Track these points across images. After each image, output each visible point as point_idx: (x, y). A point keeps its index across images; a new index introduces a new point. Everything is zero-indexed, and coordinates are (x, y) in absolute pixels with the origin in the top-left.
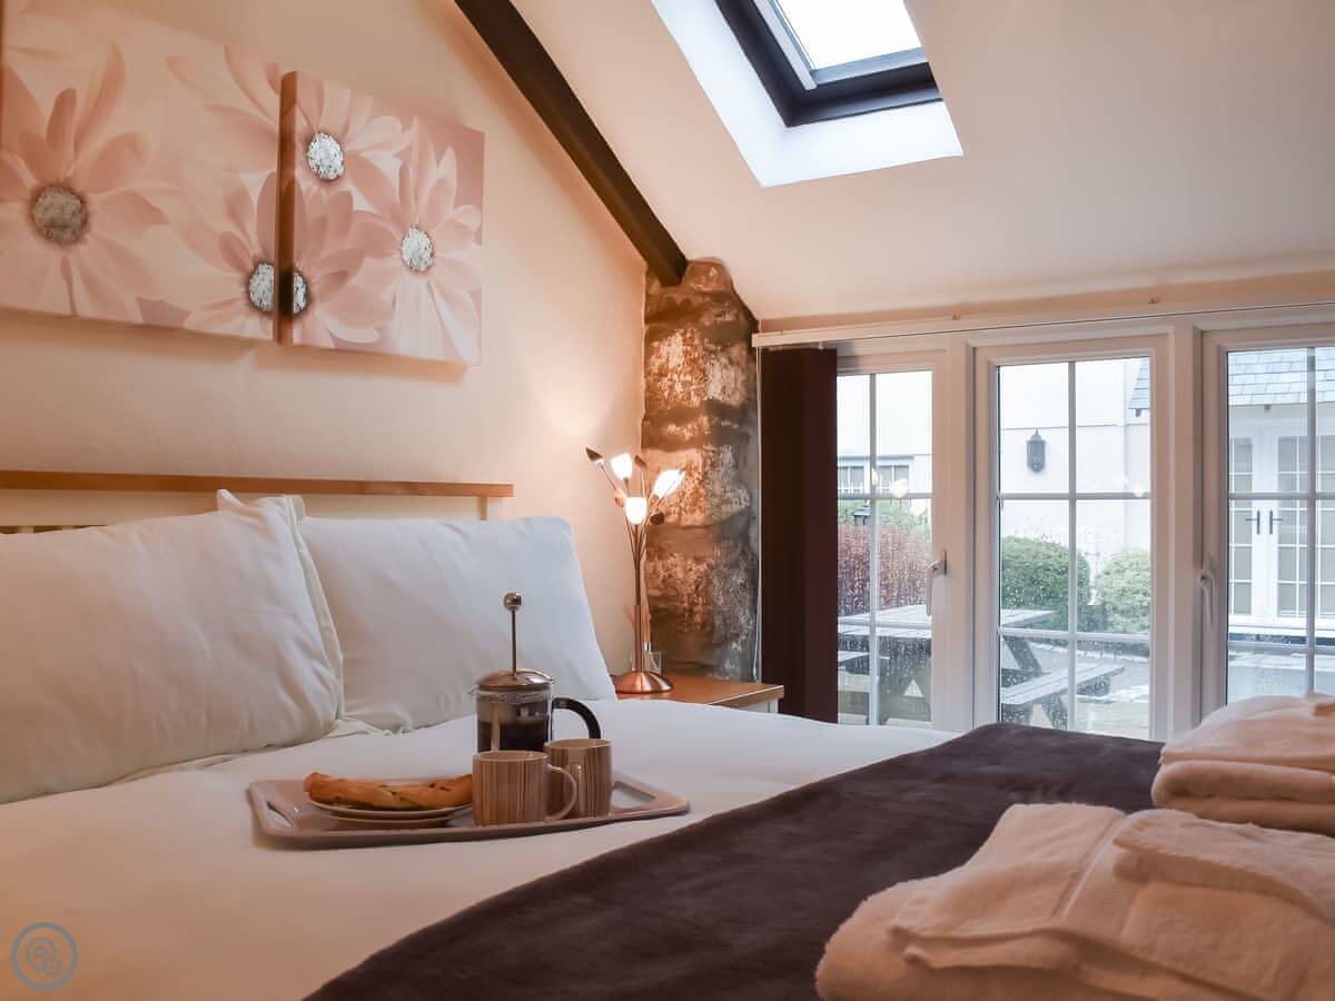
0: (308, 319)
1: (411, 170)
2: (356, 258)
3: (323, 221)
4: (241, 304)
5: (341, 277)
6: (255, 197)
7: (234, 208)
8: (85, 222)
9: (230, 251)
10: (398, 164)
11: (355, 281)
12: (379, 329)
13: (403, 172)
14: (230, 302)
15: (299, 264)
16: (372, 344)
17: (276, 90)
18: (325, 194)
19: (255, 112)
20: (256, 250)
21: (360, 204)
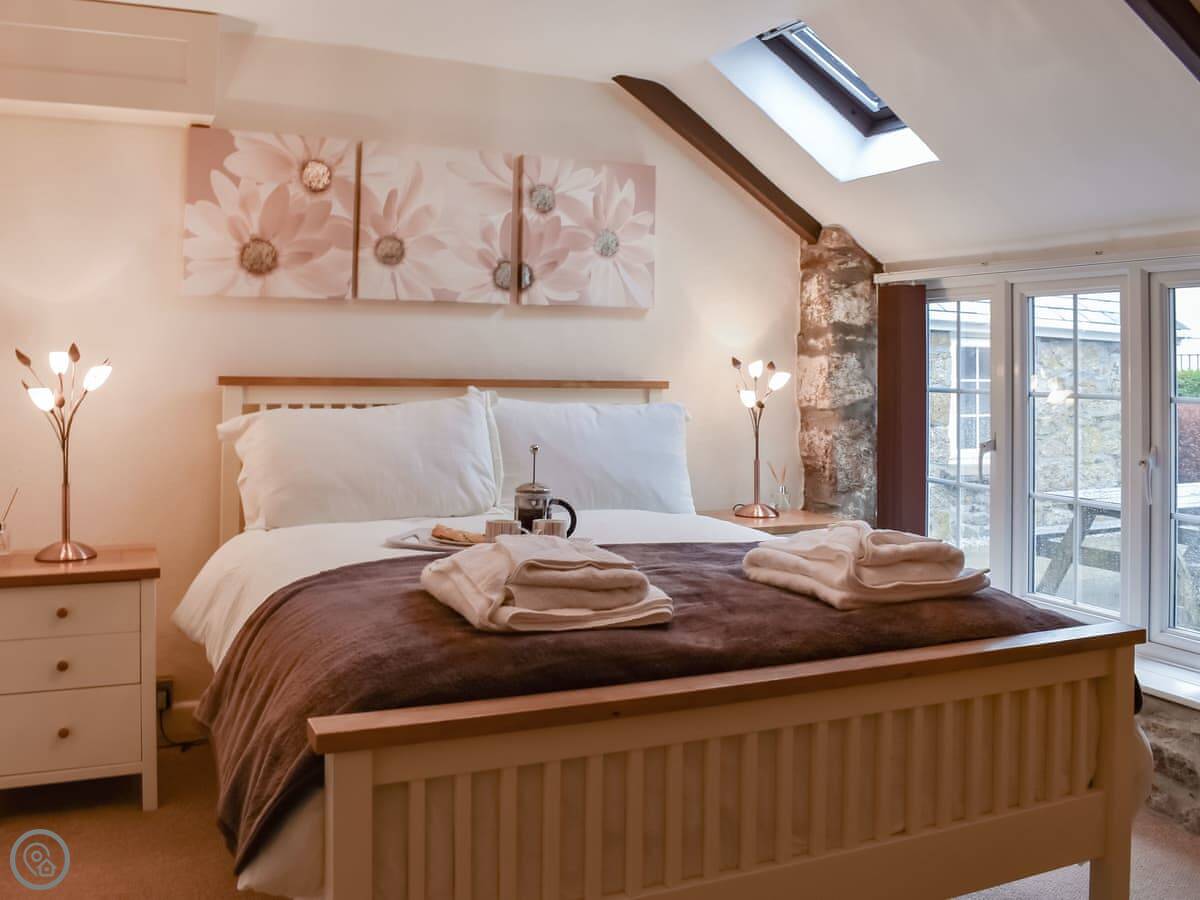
0: (533, 290)
1: (601, 199)
2: (564, 253)
3: (541, 236)
4: (491, 286)
5: (554, 264)
6: (498, 228)
7: (486, 235)
8: (402, 254)
9: (483, 257)
10: (592, 194)
11: (562, 266)
12: (580, 292)
13: (596, 200)
14: (484, 285)
15: (526, 260)
16: (574, 302)
17: (510, 167)
18: (543, 219)
19: (499, 182)
20: (499, 256)
21: (566, 221)
